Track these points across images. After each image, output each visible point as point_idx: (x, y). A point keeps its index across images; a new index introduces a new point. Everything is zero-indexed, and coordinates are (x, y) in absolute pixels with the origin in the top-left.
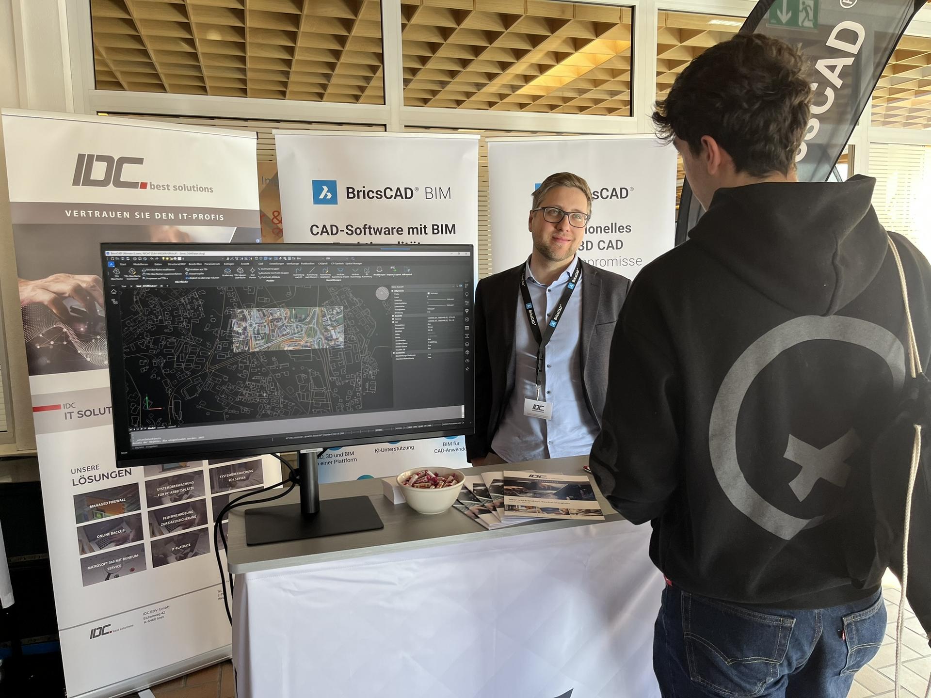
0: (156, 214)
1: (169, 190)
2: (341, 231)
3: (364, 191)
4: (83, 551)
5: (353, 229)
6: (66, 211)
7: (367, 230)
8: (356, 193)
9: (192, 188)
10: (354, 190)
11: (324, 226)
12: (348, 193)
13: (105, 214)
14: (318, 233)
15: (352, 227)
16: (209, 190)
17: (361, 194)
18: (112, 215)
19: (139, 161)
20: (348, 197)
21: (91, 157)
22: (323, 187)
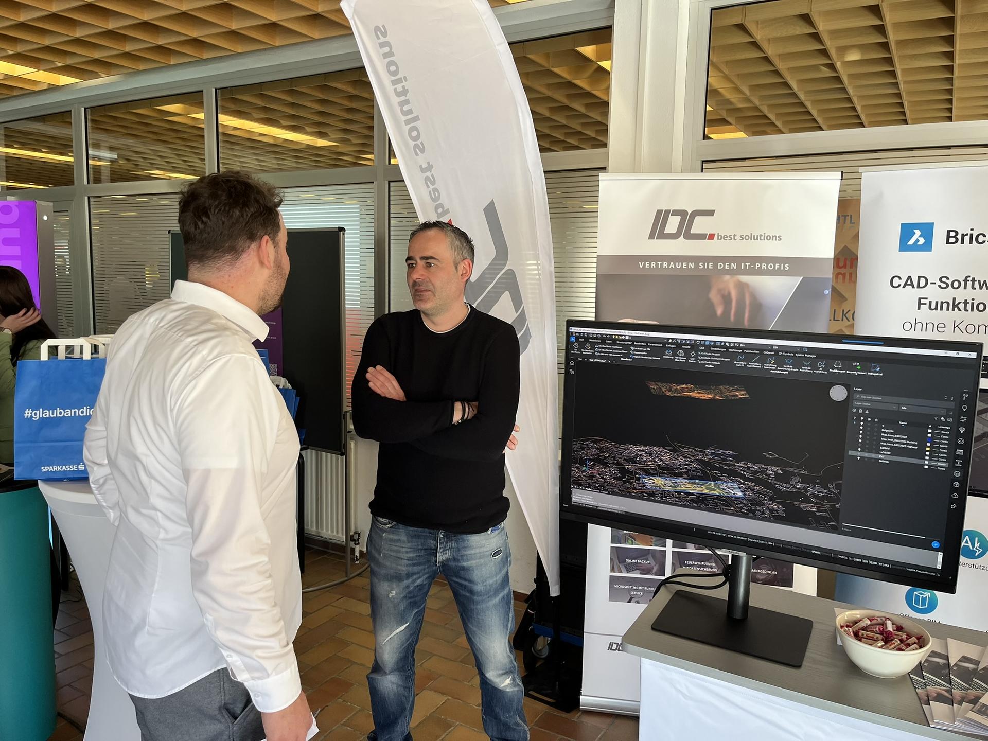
0: (719, 264)
1: (735, 239)
2: (931, 283)
3: (971, 235)
4: (613, 570)
5: (949, 282)
6: (640, 263)
7: (969, 284)
8: (959, 237)
9: (759, 237)
10: (957, 233)
11: (910, 278)
12: (948, 237)
13: (672, 265)
14: (900, 285)
15: (948, 279)
16: (778, 239)
17: (967, 239)
18: (678, 266)
19: (710, 213)
20: (948, 242)
21: (667, 212)
22: (915, 231)
